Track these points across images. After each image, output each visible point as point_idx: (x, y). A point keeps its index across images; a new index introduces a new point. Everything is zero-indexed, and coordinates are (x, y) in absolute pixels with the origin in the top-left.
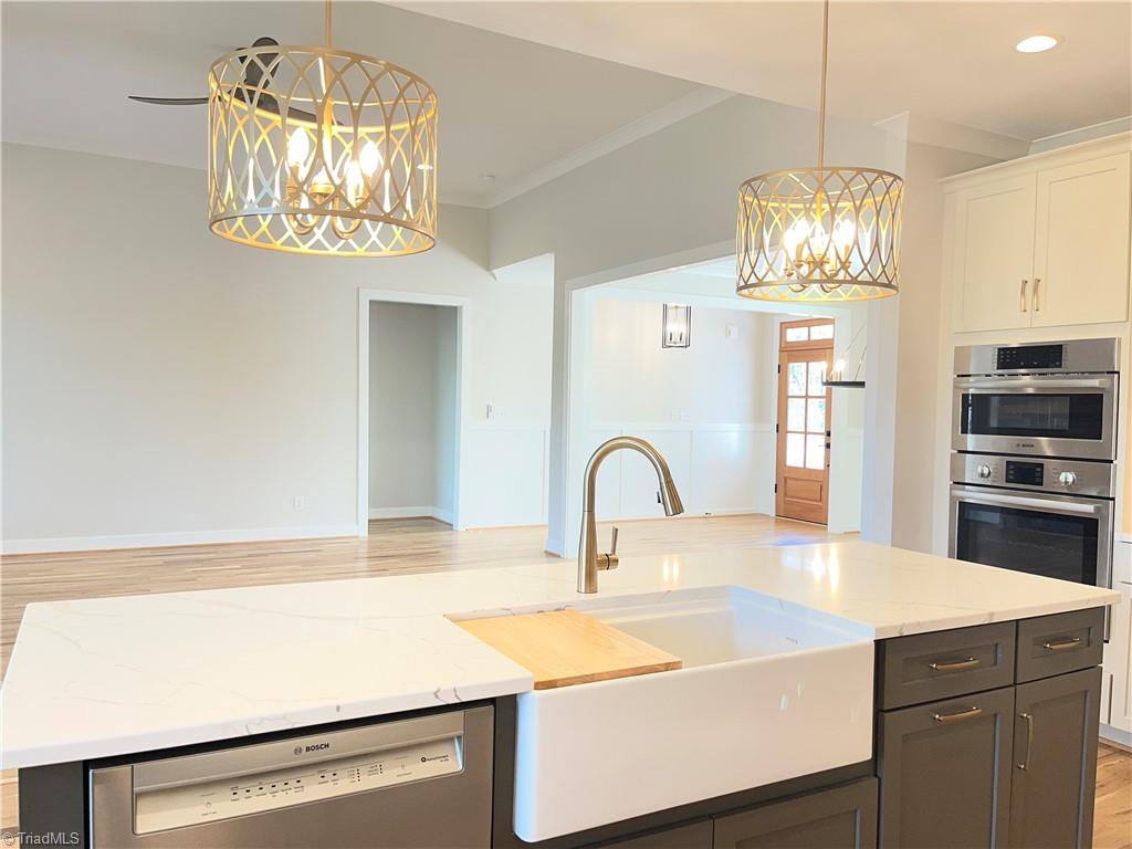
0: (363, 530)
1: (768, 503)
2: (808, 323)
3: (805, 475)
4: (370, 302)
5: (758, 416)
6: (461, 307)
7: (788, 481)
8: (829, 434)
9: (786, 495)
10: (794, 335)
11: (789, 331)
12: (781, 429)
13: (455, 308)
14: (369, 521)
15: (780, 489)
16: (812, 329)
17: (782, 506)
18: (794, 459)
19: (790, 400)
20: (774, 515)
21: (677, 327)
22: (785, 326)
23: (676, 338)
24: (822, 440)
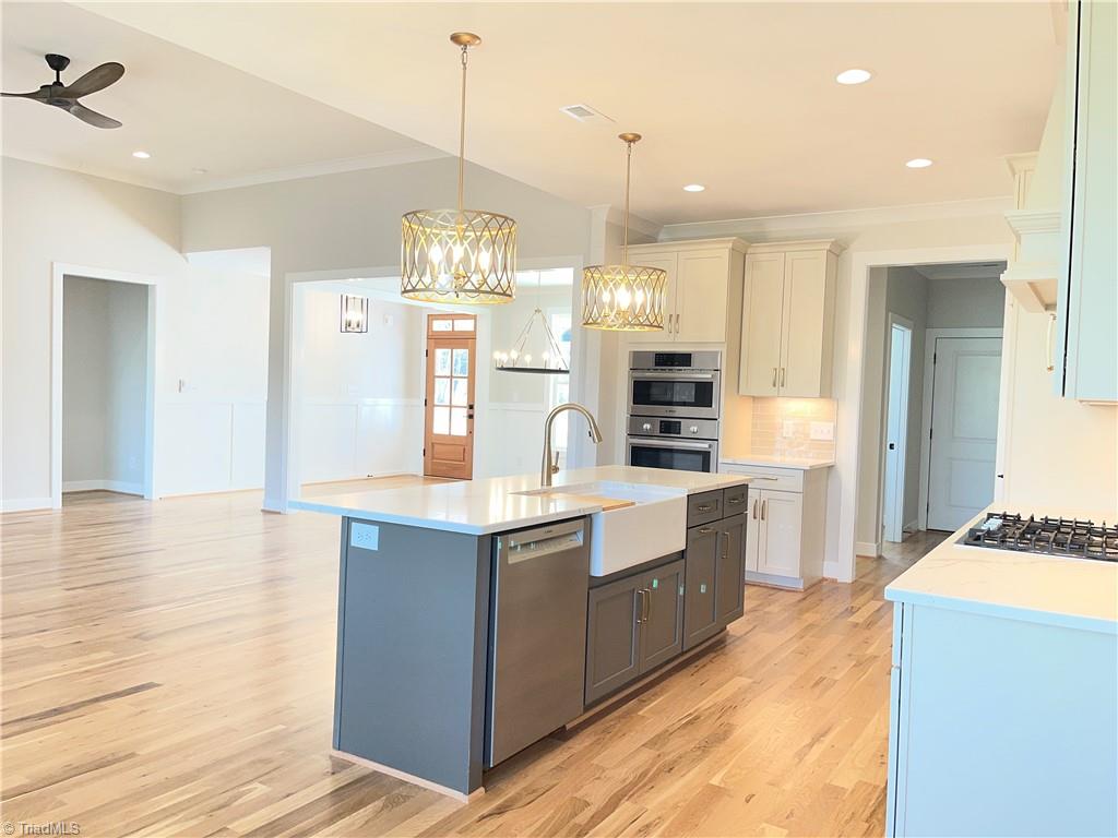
0: (57, 502)
1: (417, 465)
2: (453, 317)
3: (450, 441)
4: (64, 276)
5: (409, 392)
6: (154, 286)
7: (436, 446)
8: (471, 407)
9: (433, 458)
10: (440, 326)
11: (435, 322)
12: (428, 403)
13: (147, 286)
14: (63, 494)
15: (428, 453)
16: (455, 322)
17: (430, 465)
18: (440, 428)
19: (437, 379)
20: (422, 475)
21: (355, 315)
22: (431, 318)
23: (354, 325)
24: (465, 412)
